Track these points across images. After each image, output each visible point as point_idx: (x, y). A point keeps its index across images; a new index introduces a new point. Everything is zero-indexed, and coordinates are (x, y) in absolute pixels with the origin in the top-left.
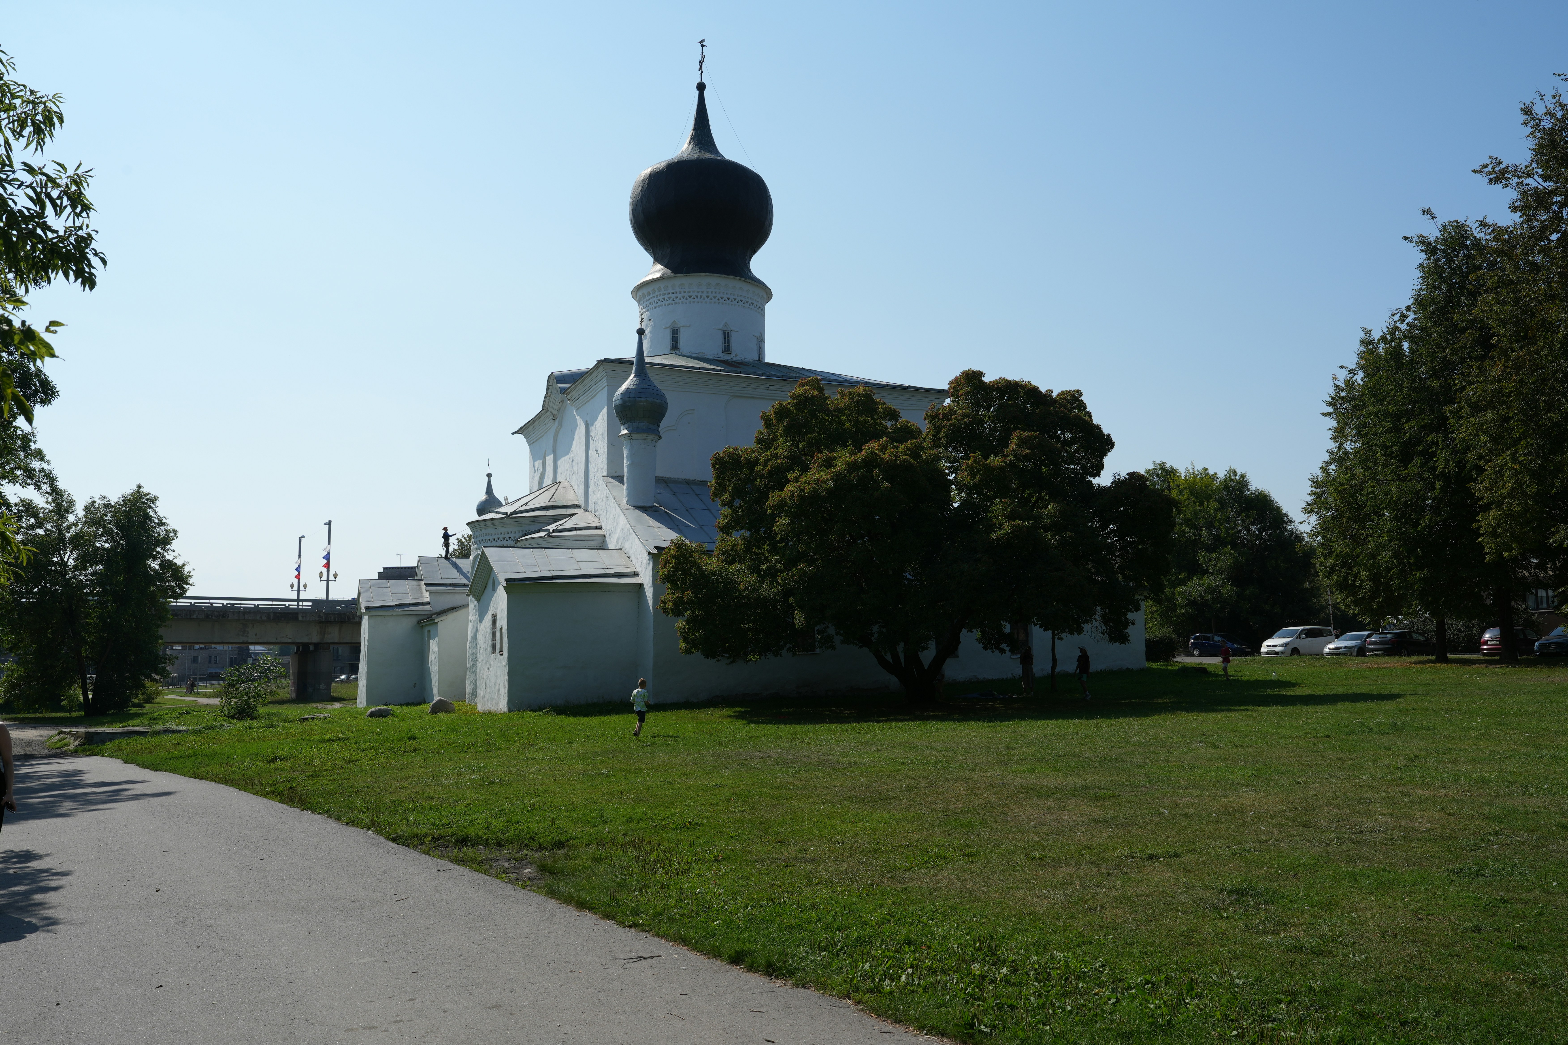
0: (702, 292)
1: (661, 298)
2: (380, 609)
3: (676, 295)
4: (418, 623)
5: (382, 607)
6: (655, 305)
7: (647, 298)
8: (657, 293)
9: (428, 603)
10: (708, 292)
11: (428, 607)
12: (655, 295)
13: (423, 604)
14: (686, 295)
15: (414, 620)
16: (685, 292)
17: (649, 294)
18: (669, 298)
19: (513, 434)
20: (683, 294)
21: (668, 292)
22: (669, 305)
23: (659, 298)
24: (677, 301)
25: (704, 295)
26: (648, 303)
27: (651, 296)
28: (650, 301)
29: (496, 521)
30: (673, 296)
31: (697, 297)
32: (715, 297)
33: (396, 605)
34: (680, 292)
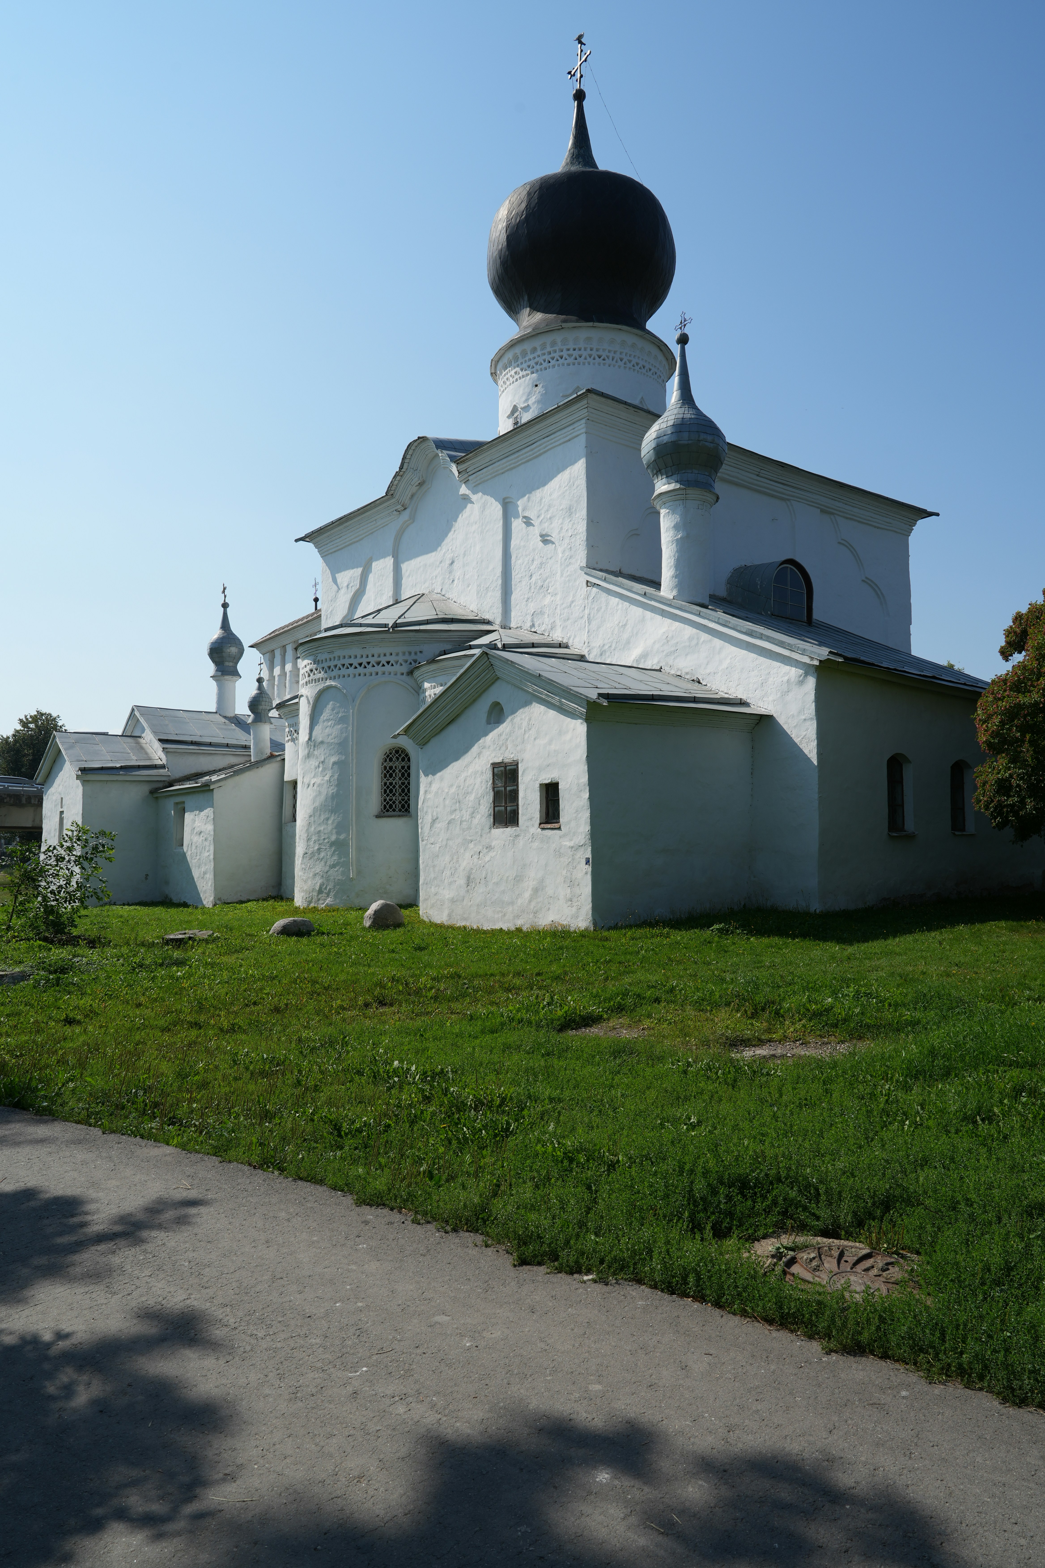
0: (615, 352)
1: (556, 355)
2: (100, 772)
3: (580, 353)
4: (152, 792)
5: (102, 769)
6: (545, 364)
7: (531, 356)
8: (549, 349)
9: (163, 767)
10: (621, 353)
11: (162, 771)
12: (546, 351)
13: (155, 767)
14: (594, 353)
15: (146, 788)
16: (591, 350)
17: (534, 350)
18: (570, 356)
19: (297, 541)
20: (589, 352)
21: (568, 347)
22: (569, 365)
23: (552, 355)
24: (581, 360)
25: (617, 356)
26: (532, 363)
27: (539, 352)
28: (537, 360)
29: (368, 637)
30: (576, 353)
31: (608, 357)
32: (630, 361)
33: (122, 768)
34: (585, 349)
